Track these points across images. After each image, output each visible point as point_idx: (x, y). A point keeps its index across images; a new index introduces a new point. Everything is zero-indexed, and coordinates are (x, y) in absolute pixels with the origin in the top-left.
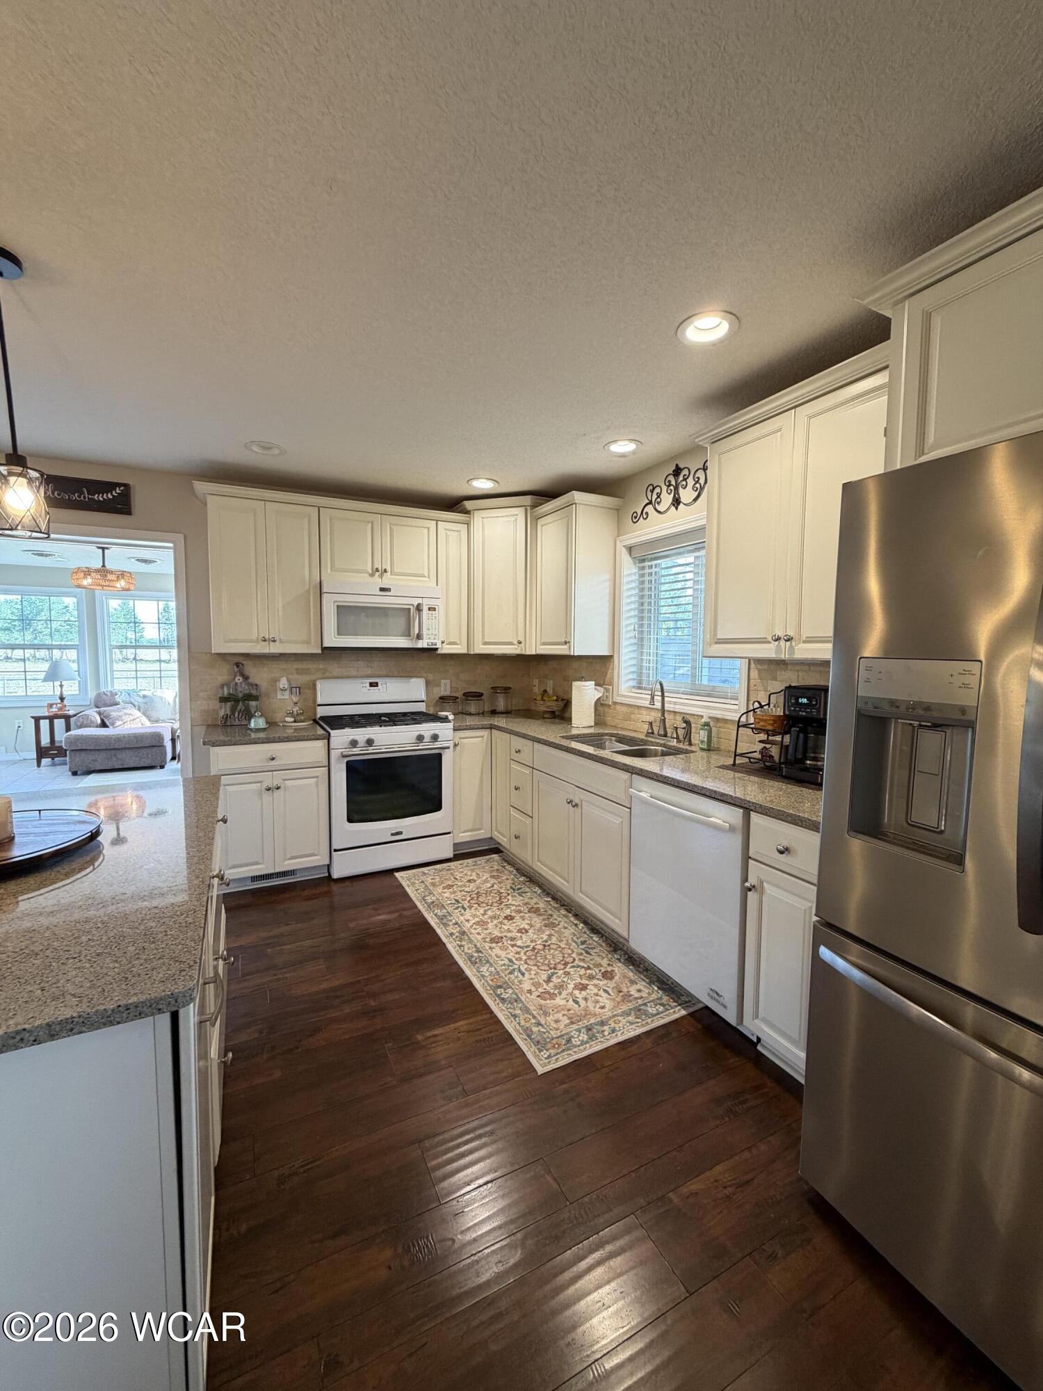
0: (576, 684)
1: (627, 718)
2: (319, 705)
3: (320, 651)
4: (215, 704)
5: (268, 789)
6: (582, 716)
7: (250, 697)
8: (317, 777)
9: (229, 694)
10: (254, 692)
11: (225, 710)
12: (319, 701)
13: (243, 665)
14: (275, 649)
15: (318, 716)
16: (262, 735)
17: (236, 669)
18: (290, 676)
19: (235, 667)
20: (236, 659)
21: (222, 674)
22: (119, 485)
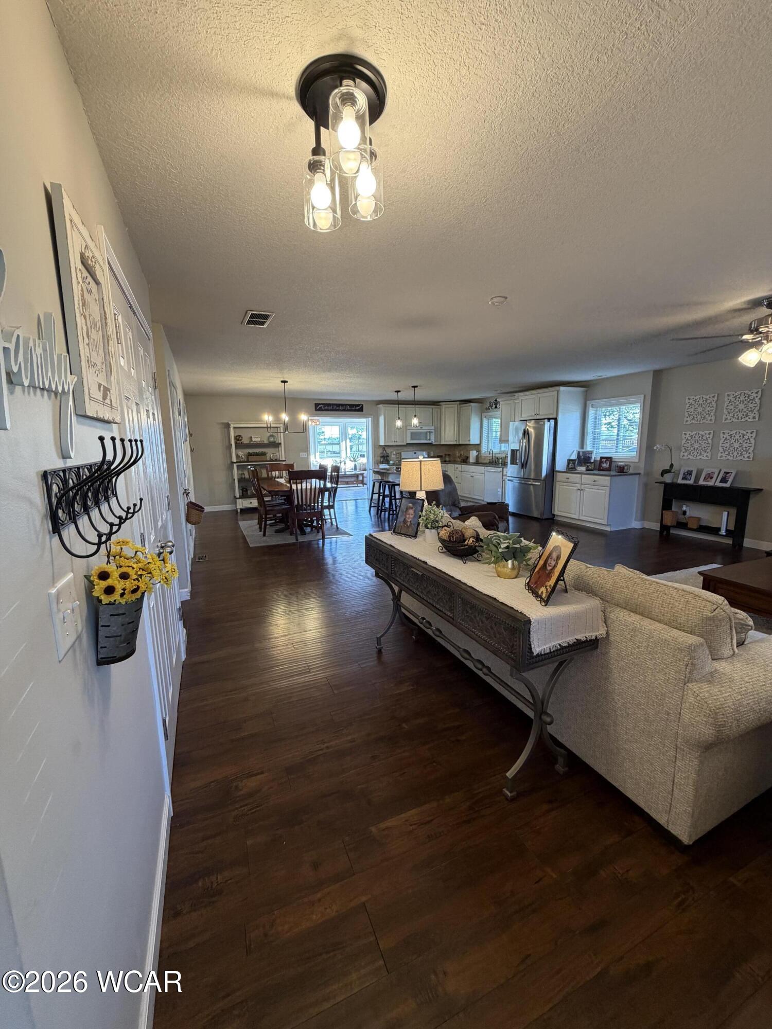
0: (471, 452)
1: (484, 459)
3: (406, 444)
4: (379, 458)
6: (472, 459)
7: (388, 456)
11: (382, 457)
12: (403, 458)
19: (383, 449)
21: (380, 451)
22: (360, 405)
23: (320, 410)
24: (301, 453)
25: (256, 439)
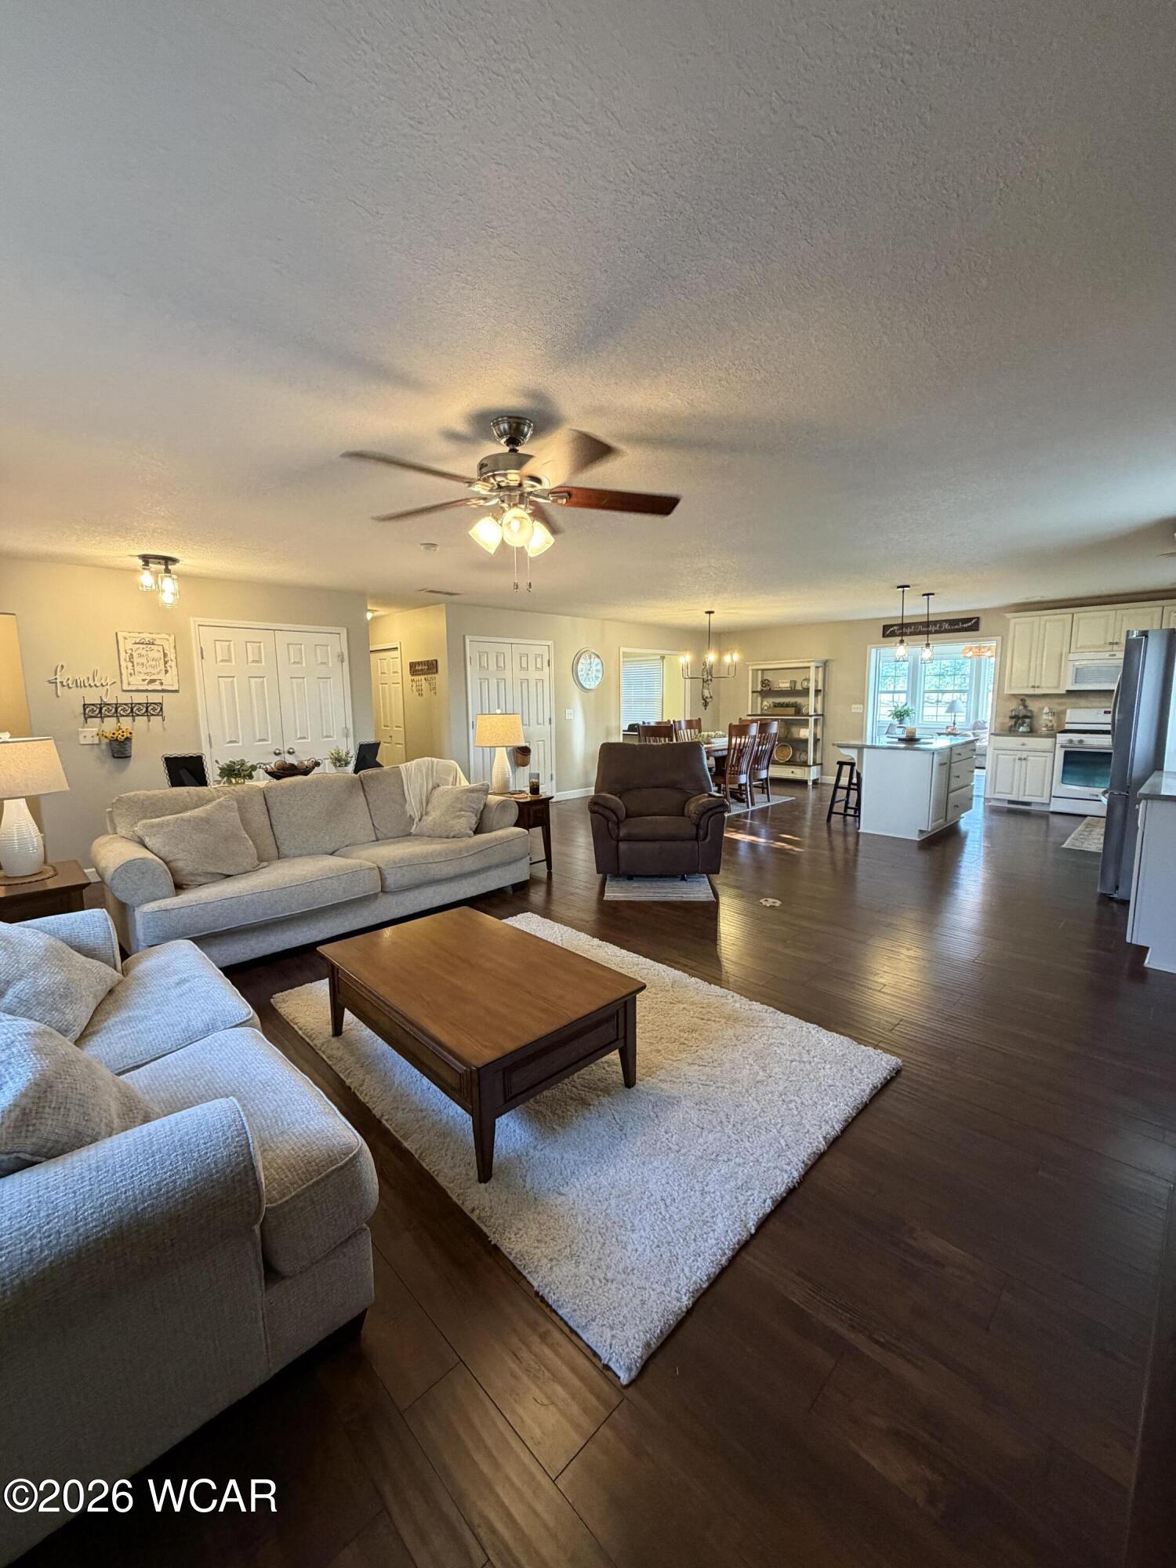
2: (1068, 723)
3: (1065, 692)
8: (1047, 757)
10: (1029, 714)
11: (1012, 722)
12: (1067, 720)
14: (1038, 692)
18: (1052, 706)
21: (1014, 705)
22: (974, 618)
23: (893, 635)
24: (853, 706)
25: (785, 685)
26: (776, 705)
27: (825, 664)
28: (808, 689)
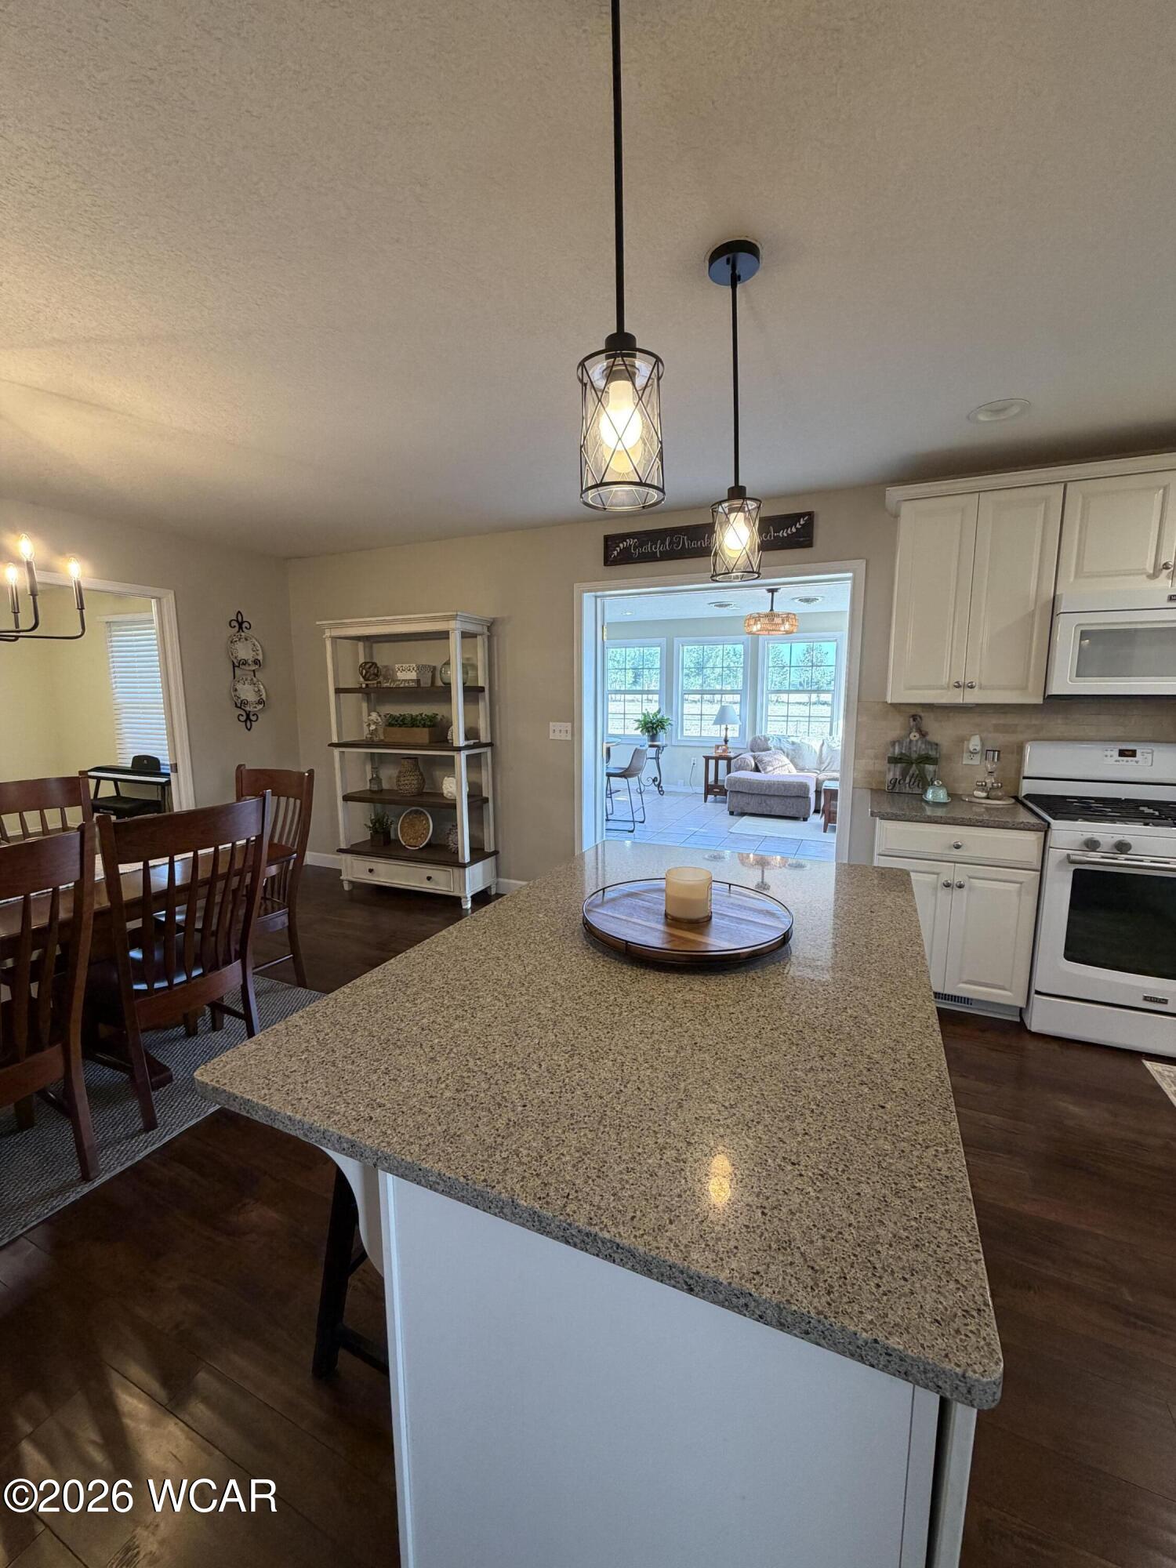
2: (1025, 778)
3: (1040, 701)
4: (882, 765)
5: (947, 885)
7: (927, 759)
8: (1021, 883)
9: (901, 754)
10: (932, 753)
11: (893, 773)
12: (1027, 772)
13: (920, 717)
14: (971, 698)
15: (1023, 795)
16: (940, 812)
17: (912, 723)
18: (984, 735)
19: (911, 719)
20: (913, 711)
21: (894, 728)
22: (803, 515)
23: (626, 558)
24: (551, 725)
25: (406, 675)
26: (394, 722)
27: (491, 626)
28: (448, 686)
